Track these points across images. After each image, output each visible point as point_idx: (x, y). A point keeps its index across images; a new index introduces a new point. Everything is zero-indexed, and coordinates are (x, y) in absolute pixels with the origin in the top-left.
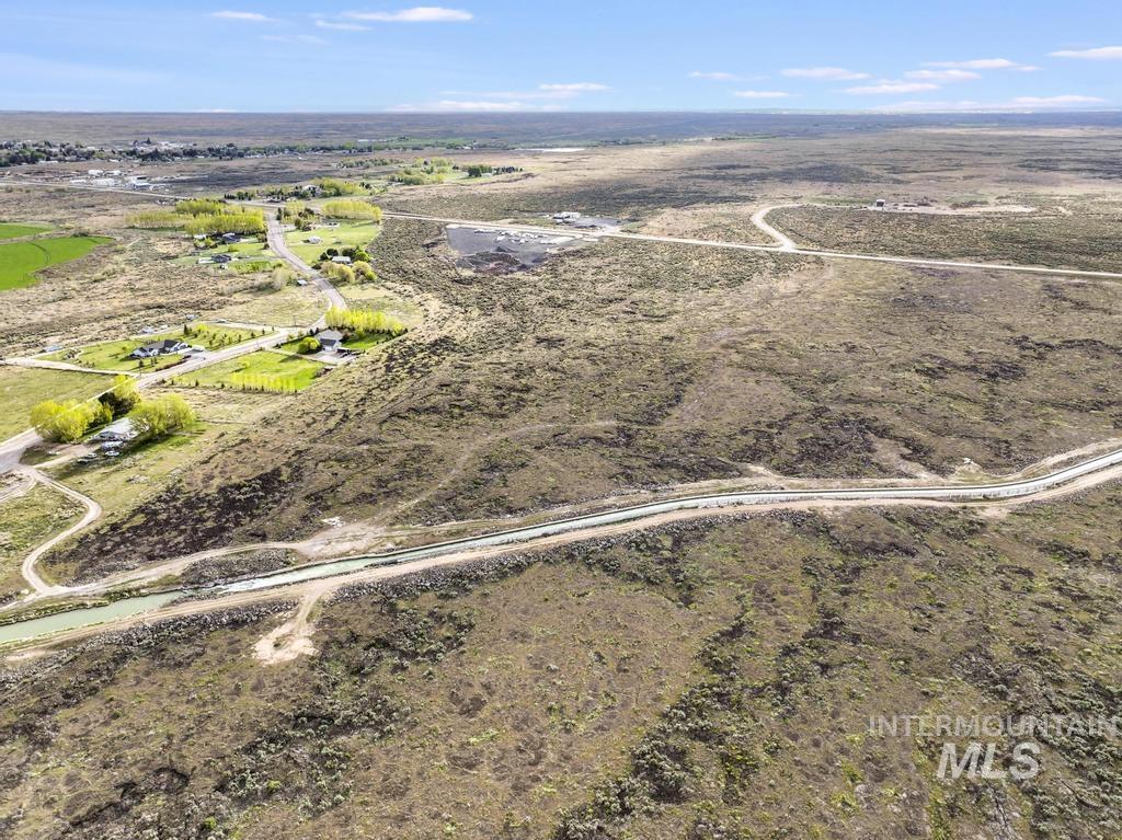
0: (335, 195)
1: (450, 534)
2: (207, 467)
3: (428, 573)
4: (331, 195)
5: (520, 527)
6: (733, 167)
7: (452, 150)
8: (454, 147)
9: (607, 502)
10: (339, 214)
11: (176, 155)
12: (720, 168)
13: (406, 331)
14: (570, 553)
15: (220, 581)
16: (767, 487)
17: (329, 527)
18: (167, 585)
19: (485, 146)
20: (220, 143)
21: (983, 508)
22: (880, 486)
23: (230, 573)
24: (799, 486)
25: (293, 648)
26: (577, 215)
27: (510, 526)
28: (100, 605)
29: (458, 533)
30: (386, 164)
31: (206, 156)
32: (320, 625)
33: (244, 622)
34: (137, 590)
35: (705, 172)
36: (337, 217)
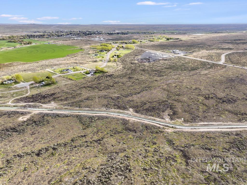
0: (133, 43)
1: (65, 108)
2: (48, 90)
3: (53, 114)
4: (132, 43)
5: (77, 110)
6: (240, 40)
7: (171, 34)
8: (173, 33)
9: (96, 109)
10: (128, 48)
11: (115, 34)
12: (235, 40)
13: (108, 72)
14: (77, 116)
15: (28, 107)
16: (128, 114)
17: (51, 103)
18: (21, 106)
19: (180, 33)
20: (126, 31)
21: (168, 129)
22: (152, 119)
23: (30, 107)
24: (134, 115)
25: (24, 119)
26: (178, 51)
27: (75, 109)
28: (12, 107)
29: (66, 109)
30: (153, 37)
31: (121, 34)
32: (31, 117)
33: (23, 114)
34: (18, 106)
35: (229, 41)
36: (127, 48)
